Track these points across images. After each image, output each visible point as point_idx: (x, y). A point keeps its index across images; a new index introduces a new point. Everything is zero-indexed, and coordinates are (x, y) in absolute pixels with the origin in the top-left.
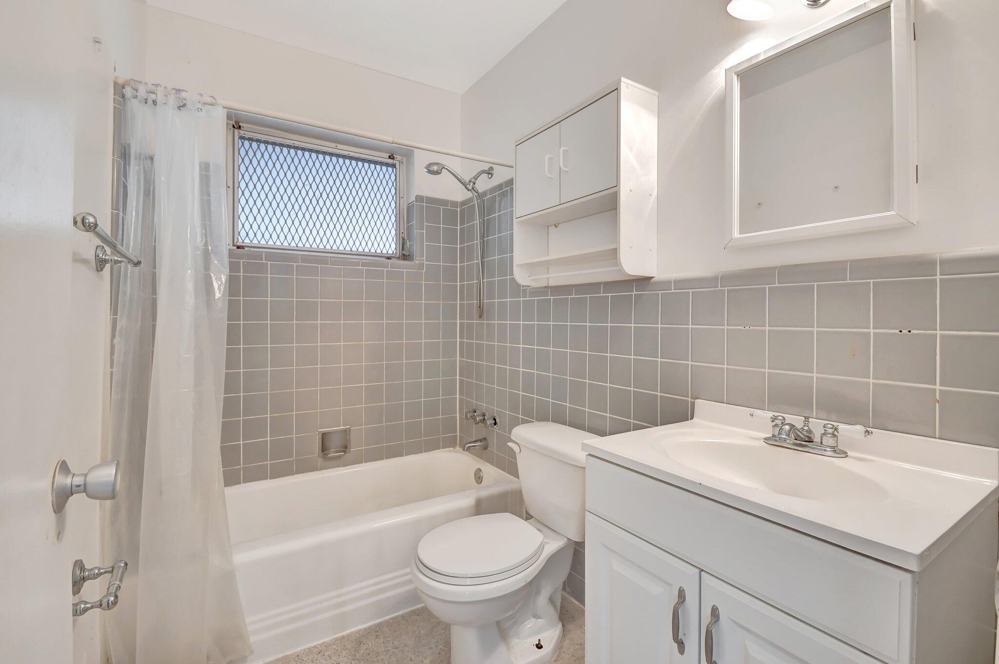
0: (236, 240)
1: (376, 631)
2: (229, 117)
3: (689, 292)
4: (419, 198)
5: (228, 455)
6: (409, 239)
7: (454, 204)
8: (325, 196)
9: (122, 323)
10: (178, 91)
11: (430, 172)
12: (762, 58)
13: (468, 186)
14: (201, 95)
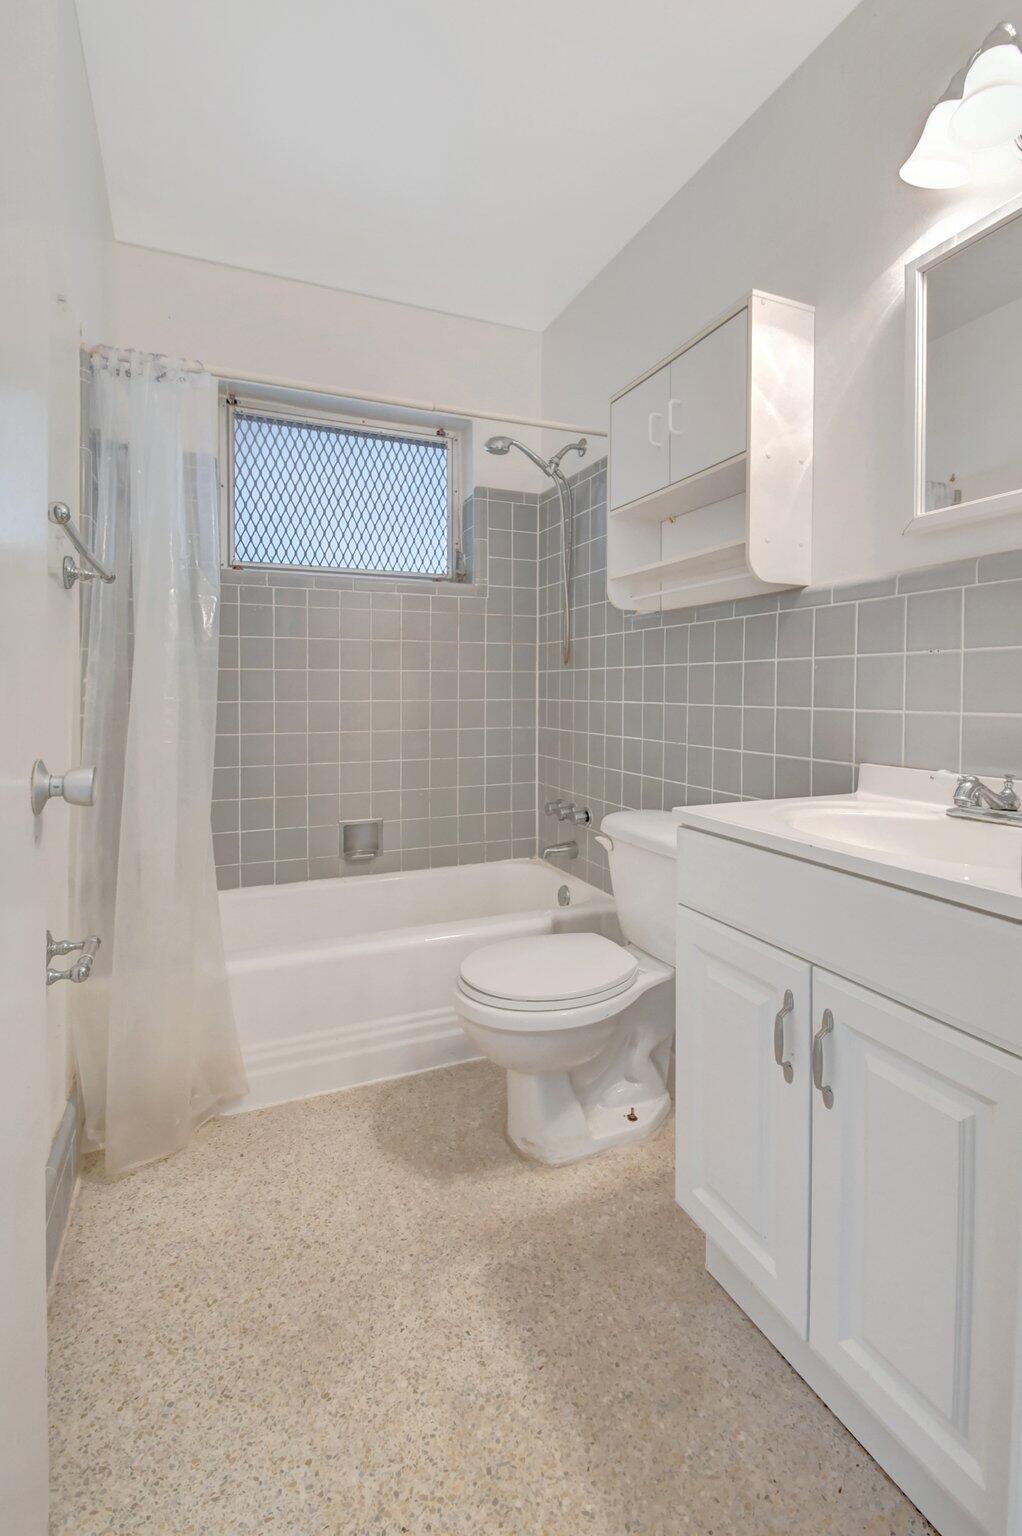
0: (232, 558)
1: (411, 1084)
2: (221, 389)
3: (854, 605)
4: (480, 492)
5: (223, 849)
6: (466, 551)
7: (532, 498)
8: (348, 493)
9: (94, 655)
10: (156, 356)
11: (493, 451)
12: (955, 243)
13: (548, 469)
14: (184, 360)
